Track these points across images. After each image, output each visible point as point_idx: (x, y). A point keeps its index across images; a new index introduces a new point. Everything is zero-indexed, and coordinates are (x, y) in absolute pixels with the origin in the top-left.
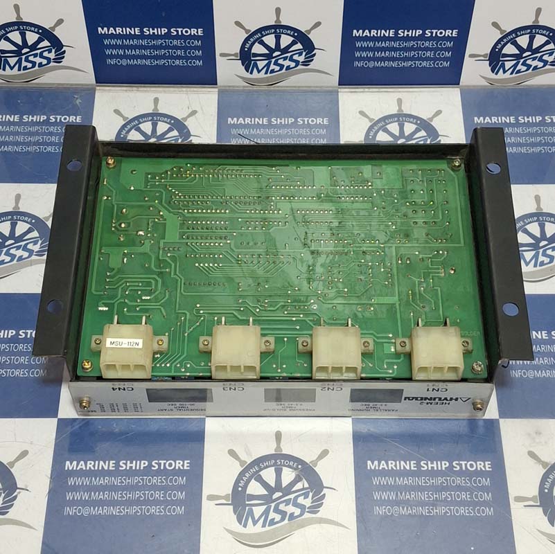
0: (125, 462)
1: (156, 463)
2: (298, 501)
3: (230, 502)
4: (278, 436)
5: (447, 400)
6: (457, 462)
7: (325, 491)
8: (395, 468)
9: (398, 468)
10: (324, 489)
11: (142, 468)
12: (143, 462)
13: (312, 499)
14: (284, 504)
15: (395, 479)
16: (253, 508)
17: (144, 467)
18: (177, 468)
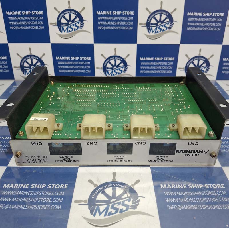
0: (34, 185)
1: (50, 185)
2: (125, 203)
3: (87, 204)
4: (114, 174)
5: (198, 152)
6: (207, 185)
7: (139, 198)
8: (175, 188)
9: (177, 188)
10: (139, 197)
11: (42, 188)
12: (43, 185)
13: (133, 202)
14: (117, 204)
15: (176, 193)
16: (99, 206)
17: (43, 187)
18: (61, 188)
